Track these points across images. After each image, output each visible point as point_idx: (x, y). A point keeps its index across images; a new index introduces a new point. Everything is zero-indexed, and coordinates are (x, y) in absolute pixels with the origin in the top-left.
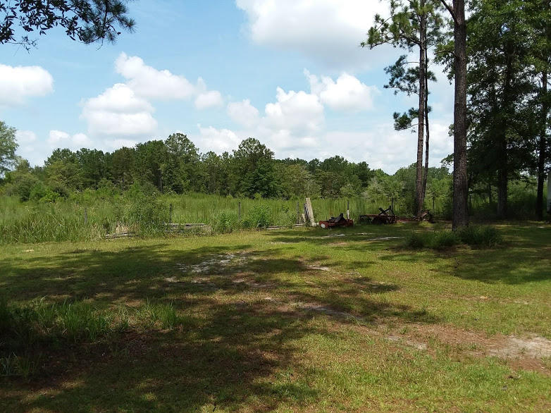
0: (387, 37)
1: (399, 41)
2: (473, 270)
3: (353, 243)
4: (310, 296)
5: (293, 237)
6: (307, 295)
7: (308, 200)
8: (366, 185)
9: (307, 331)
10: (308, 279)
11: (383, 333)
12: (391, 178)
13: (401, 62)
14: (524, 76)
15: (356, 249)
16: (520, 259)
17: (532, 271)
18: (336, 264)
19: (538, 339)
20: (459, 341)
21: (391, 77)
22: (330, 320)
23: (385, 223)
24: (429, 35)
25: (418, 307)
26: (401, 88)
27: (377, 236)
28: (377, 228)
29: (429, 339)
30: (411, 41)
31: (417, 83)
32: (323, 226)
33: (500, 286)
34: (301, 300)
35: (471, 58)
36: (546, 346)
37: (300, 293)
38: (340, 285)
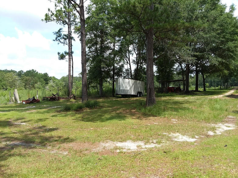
0: (53, 19)
1: (59, 21)
2: (89, 118)
3: (39, 110)
4: (14, 138)
5: (7, 109)
6: (12, 138)
7: (16, 90)
8: (47, 83)
9: (10, 156)
10: (13, 129)
11: (49, 150)
12: (59, 80)
13: (60, 31)
14: (107, 43)
15: (40, 113)
16: (105, 112)
17: (110, 116)
18: (29, 121)
19: (110, 142)
20: (81, 148)
21: (56, 37)
22: (23, 148)
23: (55, 100)
24: (72, 21)
25: (65, 136)
26: (61, 42)
27: (51, 107)
28: (51, 103)
29: (70, 149)
30: (64, 22)
31: (67, 41)
32: (24, 103)
33: (98, 123)
34: (9, 140)
35: (88, 33)
36: (112, 144)
37: (8, 137)
38: (30, 131)
